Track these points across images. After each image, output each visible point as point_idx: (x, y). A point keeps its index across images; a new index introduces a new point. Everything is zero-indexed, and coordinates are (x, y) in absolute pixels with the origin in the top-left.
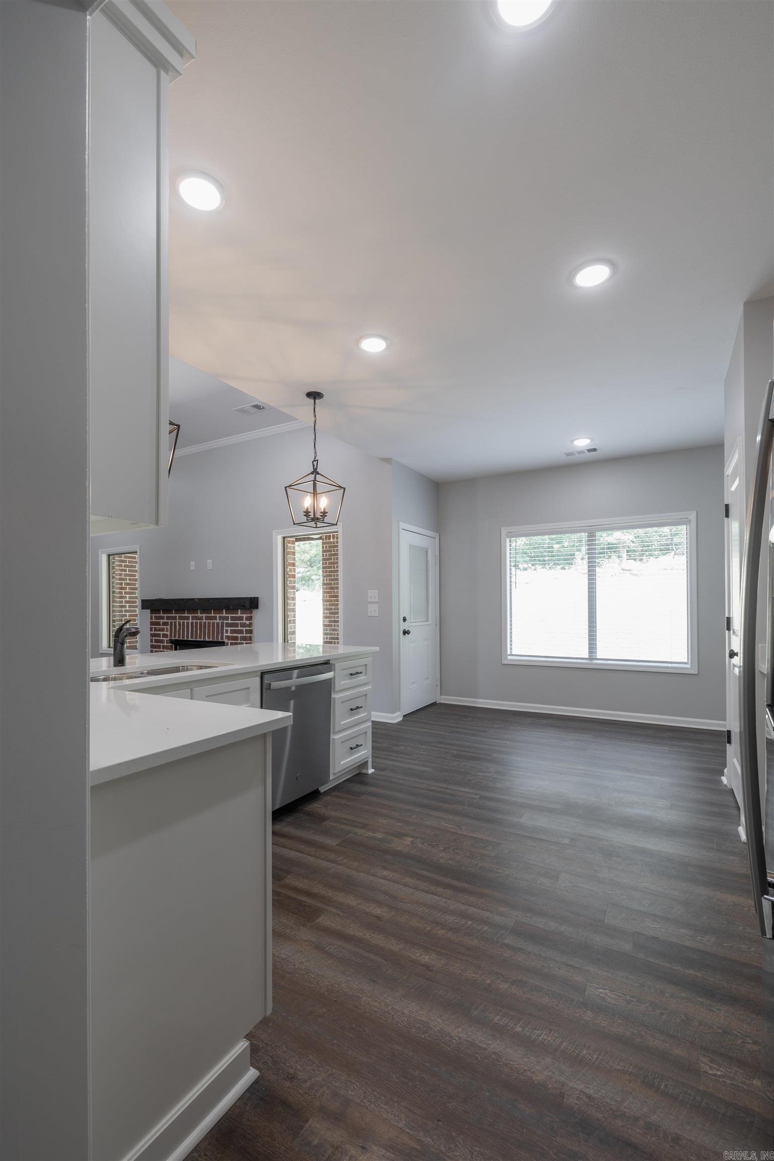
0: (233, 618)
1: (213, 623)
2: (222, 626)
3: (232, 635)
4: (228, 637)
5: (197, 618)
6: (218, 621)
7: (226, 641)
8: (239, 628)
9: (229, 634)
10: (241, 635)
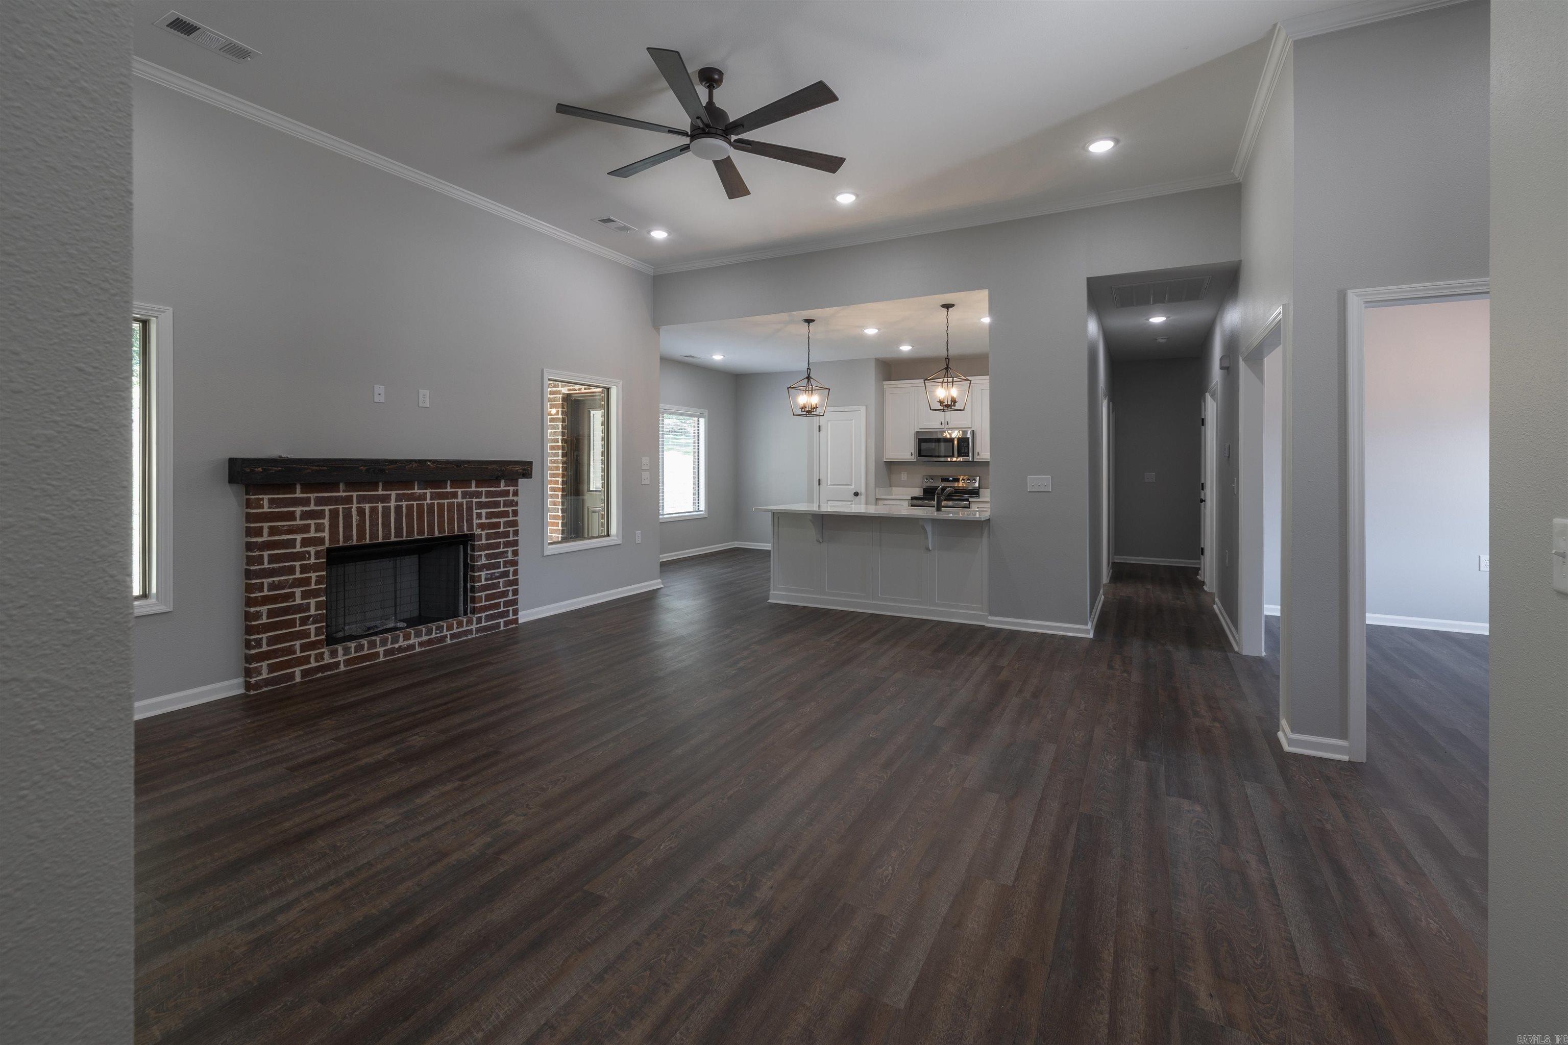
0: (489, 494)
1: (451, 506)
2: (470, 509)
3: (488, 521)
4: (482, 526)
5: (412, 497)
6: (460, 500)
7: (477, 532)
8: (502, 509)
9: (484, 520)
10: (506, 519)
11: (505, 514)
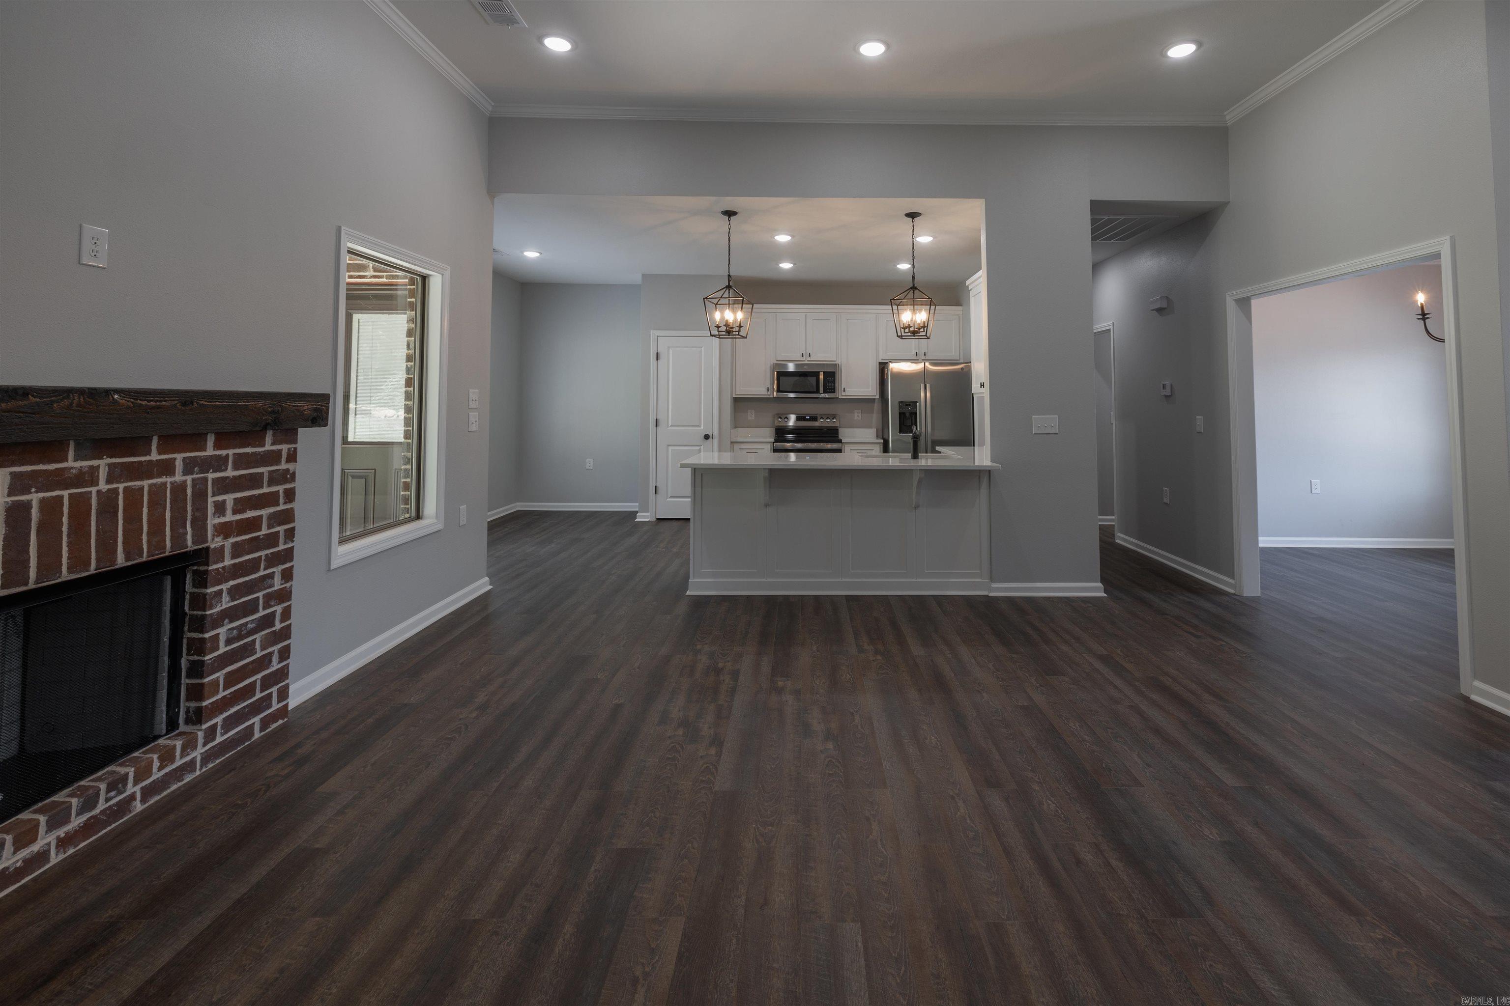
0: (241, 462)
1: (157, 493)
2: (200, 495)
3: (238, 517)
4: (224, 530)
5: (60, 480)
6: (178, 477)
7: (214, 543)
8: (266, 490)
9: (229, 517)
10: (272, 510)
11: (270, 500)
